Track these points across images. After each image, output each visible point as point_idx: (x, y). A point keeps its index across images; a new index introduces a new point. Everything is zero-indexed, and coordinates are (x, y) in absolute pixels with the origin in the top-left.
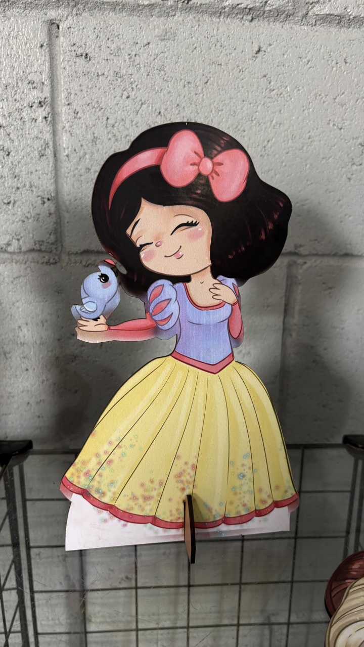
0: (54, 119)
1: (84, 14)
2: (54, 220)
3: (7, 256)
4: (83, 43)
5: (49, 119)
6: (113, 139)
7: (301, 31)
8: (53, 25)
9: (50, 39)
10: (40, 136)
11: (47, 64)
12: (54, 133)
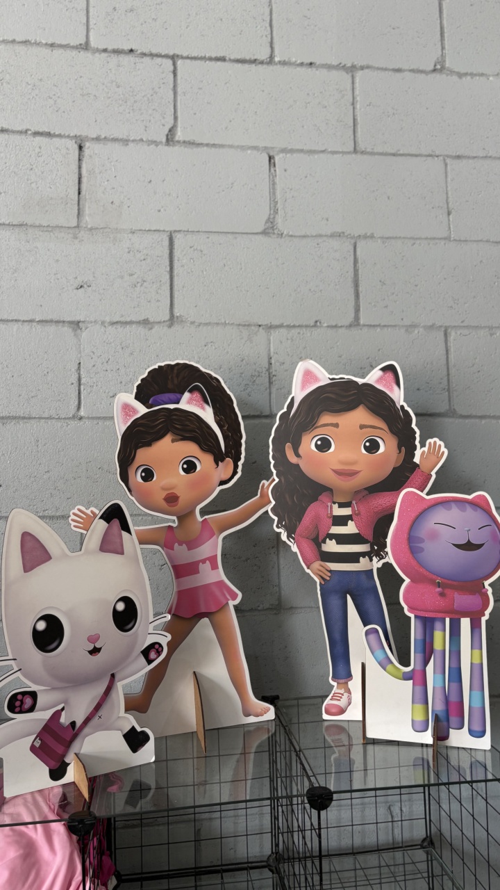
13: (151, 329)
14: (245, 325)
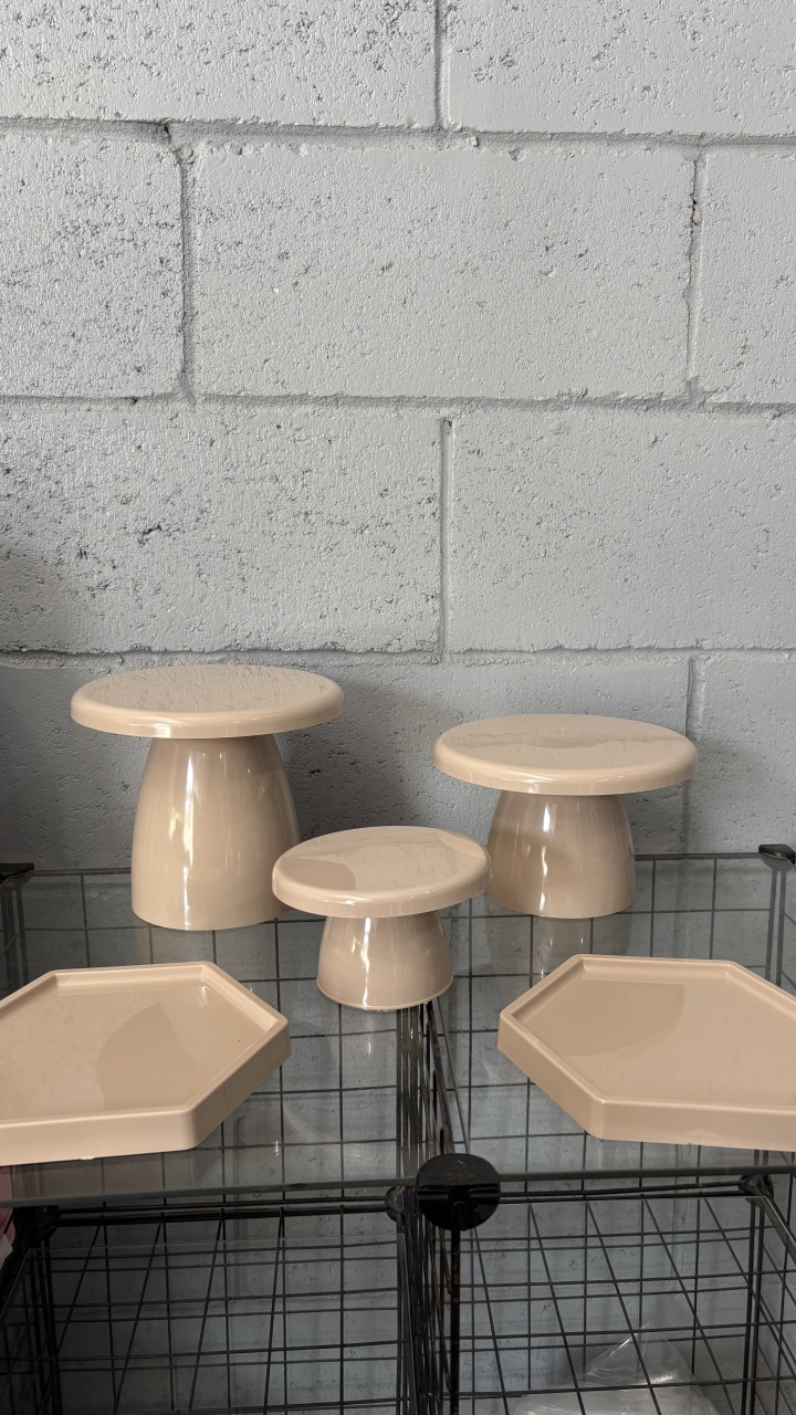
0: (442, 513)
1: (479, 411)
2: (438, 618)
3: (385, 656)
4: (476, 438)
5: (437, 515)
6: (503, 534)
7: (698, 418)
8: (446, 423)
9: (442, 436)
10: (427, 531)
11: (438, 461)
12: (442, 529)
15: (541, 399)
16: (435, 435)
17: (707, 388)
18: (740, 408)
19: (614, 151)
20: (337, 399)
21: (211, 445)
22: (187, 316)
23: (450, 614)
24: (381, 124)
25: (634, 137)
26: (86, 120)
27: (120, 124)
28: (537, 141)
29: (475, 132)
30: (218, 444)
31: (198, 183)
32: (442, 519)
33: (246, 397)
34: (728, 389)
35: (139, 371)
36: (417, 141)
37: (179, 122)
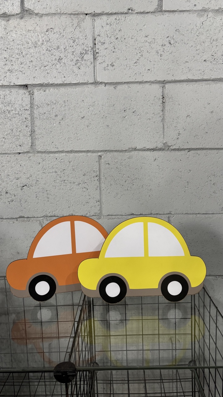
13: (8, 20)
14: (75, 14)
15: (124, 150)
16: (97, 159)
17: (169, 145)
18: (178, 150)
19: (141, 86)
20: (71, 152)
21: (39, 164)
22: (33, 132)
23: (103, 206)
24: (81, 82)
25: (146, 82)
26: (6, 85)
27: (15, 86)
28: (121, 84)
29: (104, 83)
30: (41, 164)
31: (35, 99)
32: (100, 181)
33: (48, 152)
34: (175, 145)
35: (20, 146)
36: (90, 86)
37: (29, 85)
